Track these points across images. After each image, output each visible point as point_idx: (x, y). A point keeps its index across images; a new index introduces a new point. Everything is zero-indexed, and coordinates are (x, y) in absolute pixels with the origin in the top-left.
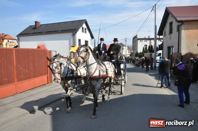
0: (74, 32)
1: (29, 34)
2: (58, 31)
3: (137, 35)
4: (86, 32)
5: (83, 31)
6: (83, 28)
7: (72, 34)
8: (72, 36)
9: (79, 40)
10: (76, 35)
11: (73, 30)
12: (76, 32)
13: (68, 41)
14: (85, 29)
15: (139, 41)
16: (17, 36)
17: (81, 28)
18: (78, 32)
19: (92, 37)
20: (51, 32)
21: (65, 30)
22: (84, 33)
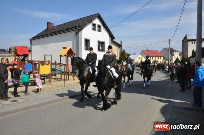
0: (77, 29)
1: (39, 36)
3: (186, 35)
4: (100, 31)
5: (94, 29)
6: (94, 25)
8: (75, 35)
10: (80, 33)
11: (76, 27)
12: (81, 30)
13: (71, 42)
14: (99, 26)
15: (190, 43)
16: (31, 40)
18: (83, 30)
19: (112, 37)
21: (69, 28)
22: (97, 32)
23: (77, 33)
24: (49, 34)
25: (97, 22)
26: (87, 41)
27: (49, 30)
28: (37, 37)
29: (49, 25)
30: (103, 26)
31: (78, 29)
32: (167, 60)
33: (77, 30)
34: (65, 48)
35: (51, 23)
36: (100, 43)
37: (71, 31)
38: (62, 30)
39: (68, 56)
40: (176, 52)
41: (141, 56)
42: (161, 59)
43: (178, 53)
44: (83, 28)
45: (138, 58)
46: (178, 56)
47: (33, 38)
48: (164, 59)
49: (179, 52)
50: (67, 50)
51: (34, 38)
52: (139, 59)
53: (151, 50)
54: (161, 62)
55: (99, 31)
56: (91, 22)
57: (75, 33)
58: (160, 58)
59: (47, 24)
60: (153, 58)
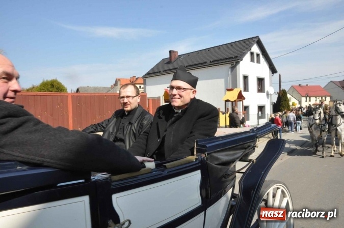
0: (234, 62)
1: (160, 72)
2: (206, 63)
4: (258, 62)
5: (252, 60)
6: (252, 54)
7: (229, 66)
8: (230, 70)
9: (245, 78)
10: (237, 67)
11: (232, 58)
12: (238, 63)
13: (223, 80)
14: (258, 55)
17: (249, 53)
18: (241, 63)
19: (273, 70)
20: (193, 65)
21: (218, 60)
22: (255, 64)
23: (233, 68)
25: (255, 49)
28: (157, 72)
30: (262, 55)
31: (236, 62)
33: (235, 64)
36: (259, 81)
37: (222, 64)
38: (204, 63)
50: (236, 92)
56: (250, 50)
57: (230, 68)
59: (169, 53)
60: (312, 98)
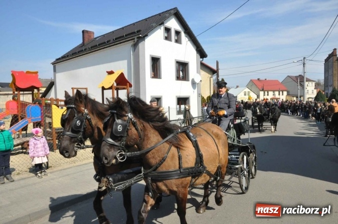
1: (67, 56)
5: (168, 38)
6: (168, 30)
10: (140, 45)
13: (126, 61)
14: (177, 33)
16: (53, 64)
18: (148, 40)
19: (202, 54)
20: (96, 46)
21: (121, 37)
22: (173, 43)
23: (135, 46)
24: (85, 50)
25: (173, 24)
26: (155, 61)
27: (85, 45)
29: (86, 35)
30: (185, 33)
31: (137, 38)
32: (293, 97)
33: (136, 40)
34: (111, 73)
35: (90, 32)
36: (179, 65)
37: (124, 42)
38: (108, 42)
39: (117, 89)
40: (310, 83)
41: (249, 90)
42: (283, 95)
43: (314, 83)
44: (147, 35)
45: (242, 94)
46: (313, 89)
47: (57, 60)
48: (288, 94)
49: (314, 81)
50: (115, 76)
51: (59, 59)
52: (245, 95)
53: (266, 79)
54: (283, 100)
55: (178, 41)
56: (162, 24)
57: (132, 46)
58: (281, 92)
59: (82, 33)
60: (269, 92)
